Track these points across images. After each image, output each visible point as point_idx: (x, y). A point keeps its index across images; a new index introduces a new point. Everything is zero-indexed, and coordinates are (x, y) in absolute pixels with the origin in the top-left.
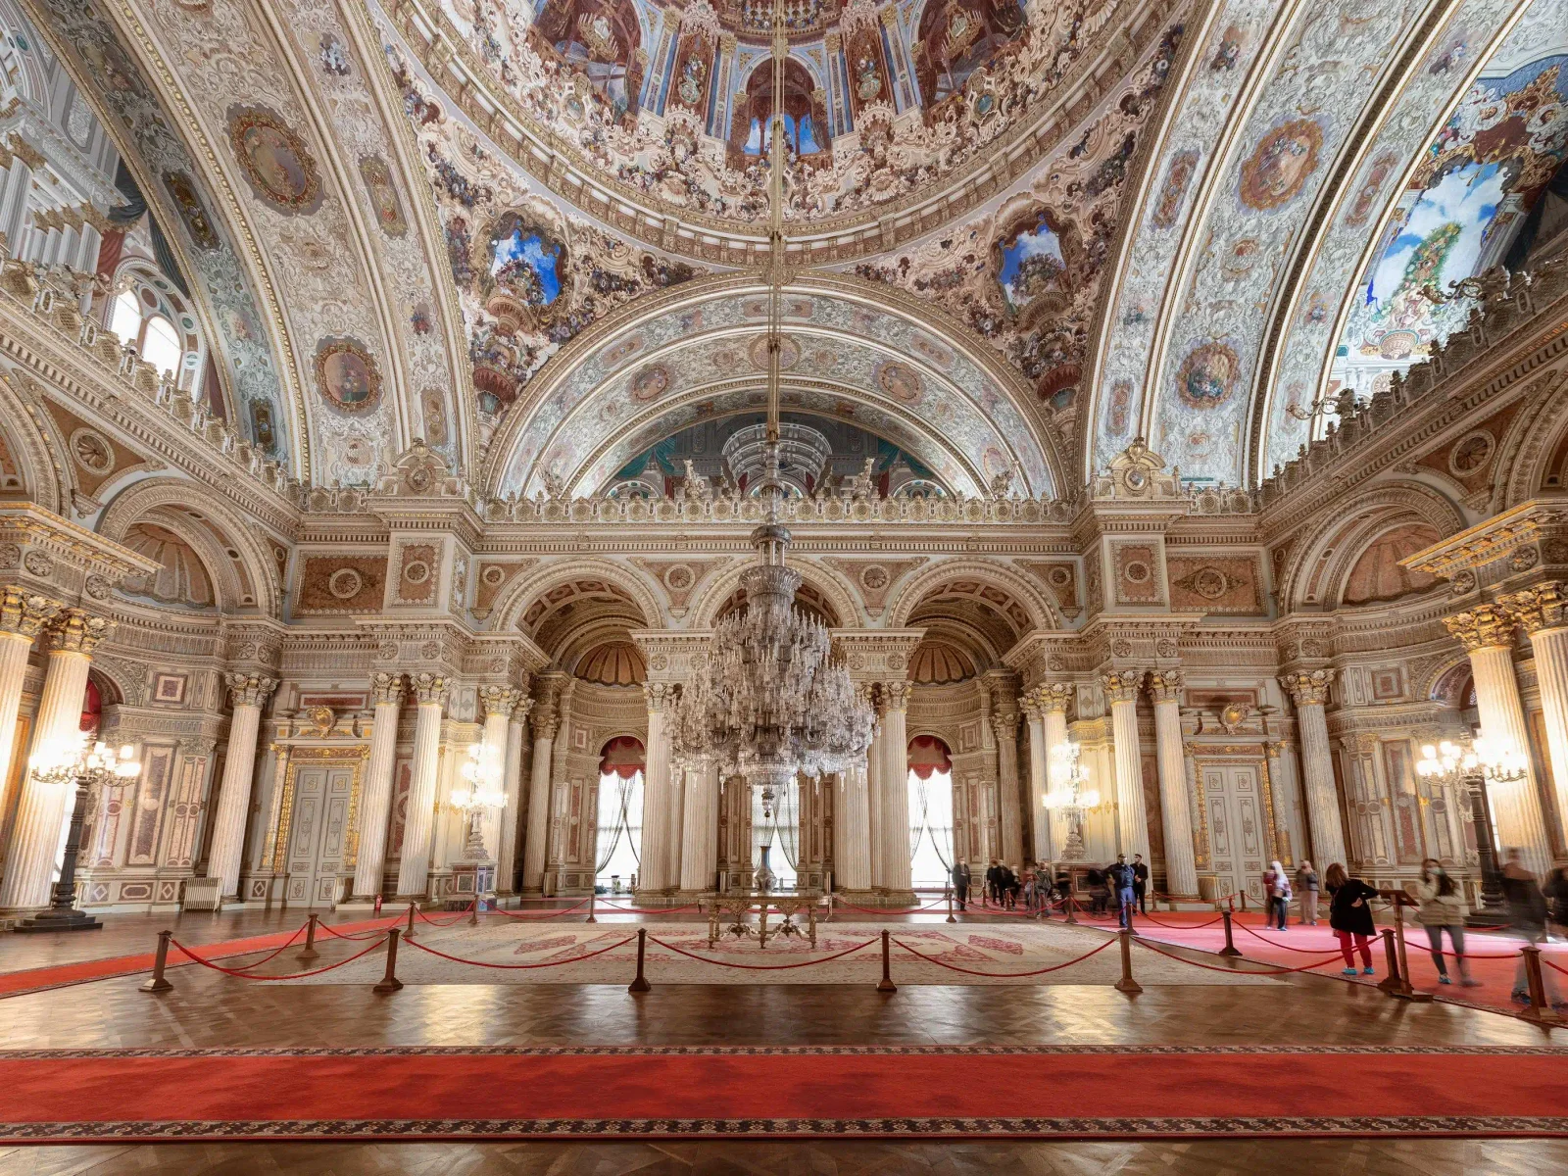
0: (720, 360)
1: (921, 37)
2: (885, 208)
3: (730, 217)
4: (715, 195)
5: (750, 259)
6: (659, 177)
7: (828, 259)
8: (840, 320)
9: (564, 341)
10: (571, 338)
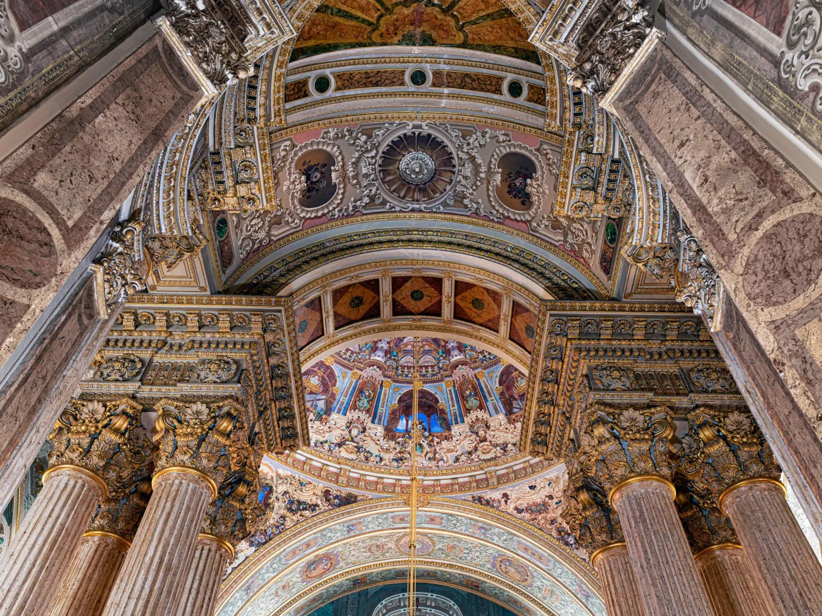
0: (374, 549)
1: (500, 385)
2: (489, 464)
3: (385, 465)
4: (375, 453)
5: (398, 489)
6: (340, 445)
7: (452, 491)
8: (463, 528)
9: (260, 545)
10: (265, 543)
